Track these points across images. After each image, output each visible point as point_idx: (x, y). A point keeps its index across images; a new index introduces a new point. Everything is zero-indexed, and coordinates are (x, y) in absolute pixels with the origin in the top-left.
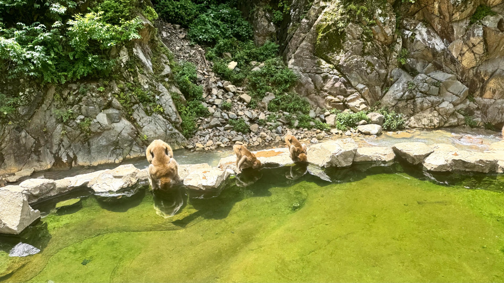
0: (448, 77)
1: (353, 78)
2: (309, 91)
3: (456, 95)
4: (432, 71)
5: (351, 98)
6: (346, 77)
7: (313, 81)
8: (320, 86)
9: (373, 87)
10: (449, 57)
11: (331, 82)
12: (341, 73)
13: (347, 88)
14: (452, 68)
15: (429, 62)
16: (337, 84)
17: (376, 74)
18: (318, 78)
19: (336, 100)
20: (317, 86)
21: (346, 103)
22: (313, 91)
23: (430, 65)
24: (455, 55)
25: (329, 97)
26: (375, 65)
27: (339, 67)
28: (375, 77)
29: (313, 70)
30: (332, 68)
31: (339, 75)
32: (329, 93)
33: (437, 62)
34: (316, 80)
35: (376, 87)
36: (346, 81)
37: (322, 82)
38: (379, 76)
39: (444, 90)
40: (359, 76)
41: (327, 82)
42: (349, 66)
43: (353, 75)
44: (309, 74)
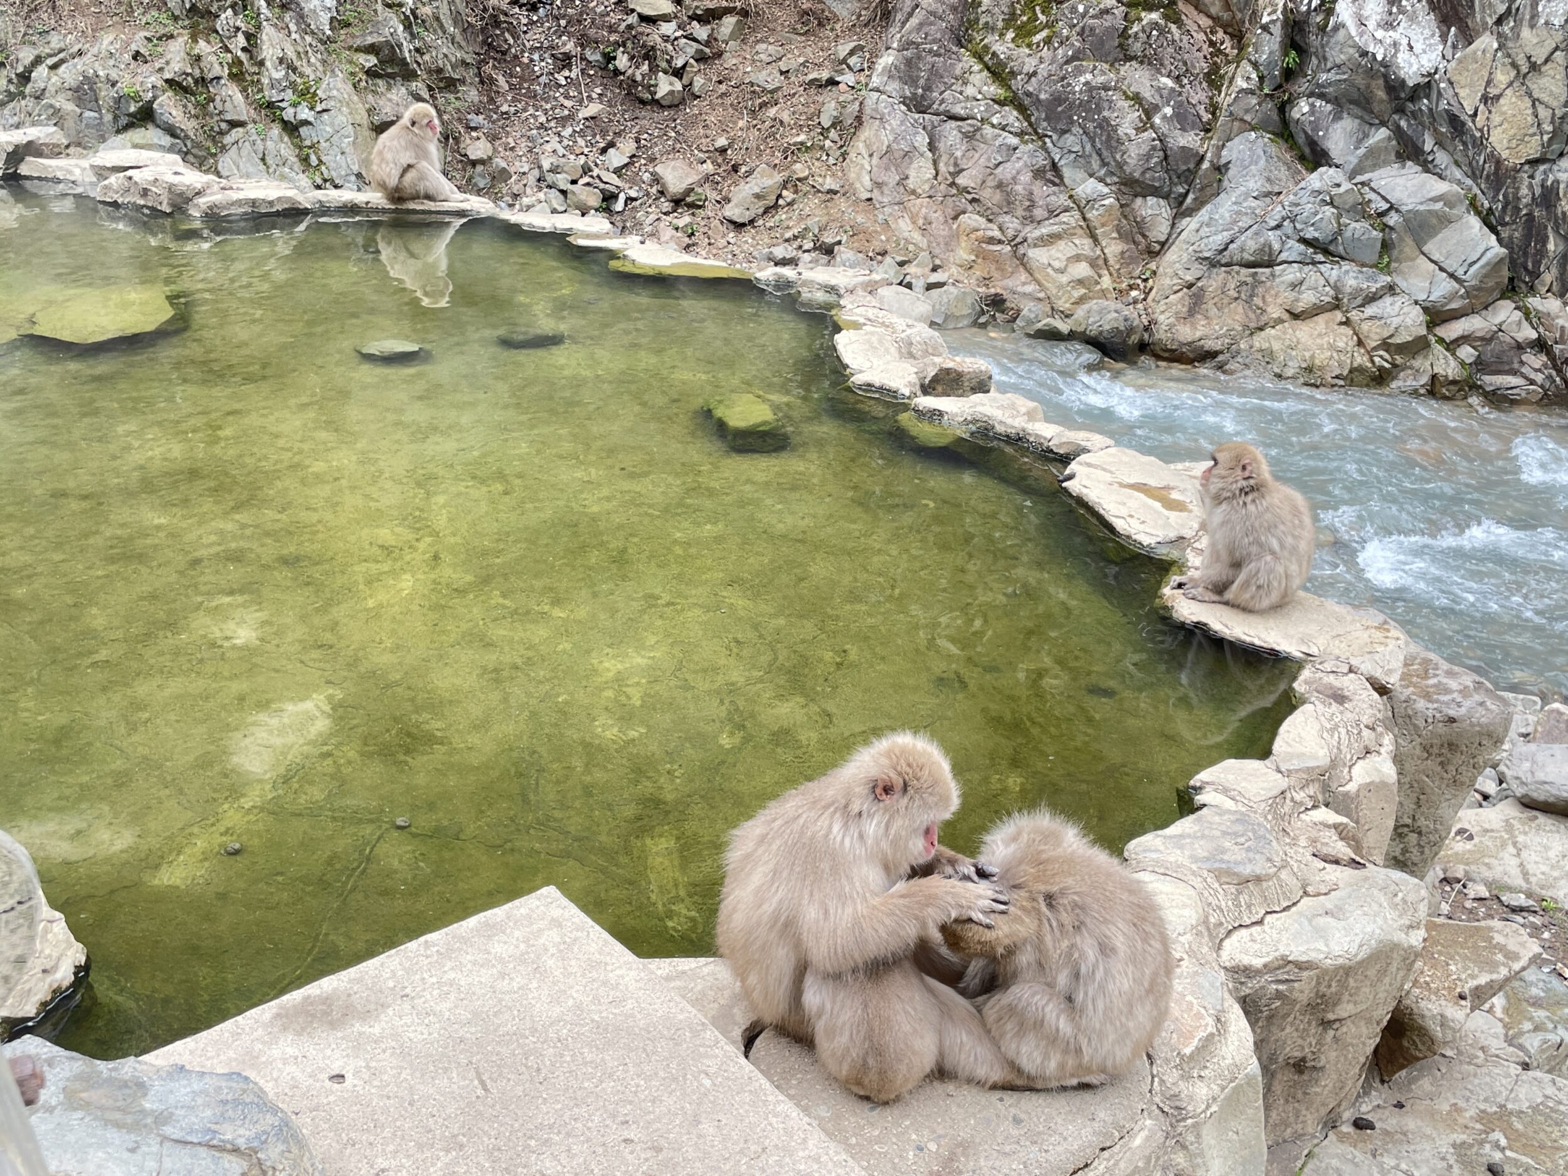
0: (1433, 194)
1: (1070, 152)
2: (911, 183)
3: (1452, 276)
4: (1386, 163)
5: (1045, 230)
6: (1044, 147)
7: (932, 147)
8: (952, 169)
9: (1139, 201)
10: (1443, 105)
11: (989, 159)
12: (1030, 124)
13: (1041, 190)
14: (1459, 157)
15: (1383, 124)
16: (1005, 172)
17: (1154, 148)
18: (951, 133)
19: (990, 233)
20: (942, 167)
21: (1022, 250)
22: (926, 187)
23: (1383, 133)
24: (1469, 99)
25: (972, 219)
26: (1156, 108)
27: (1027, 101)
28: (1148, 157)
29: (942, 101)
30: (1001, 103)
31: (1020, 134)
32: (974, 200)
33: (1403, 123)
34: (941, 146)
35: (1151, 201)
36: (1041, 161)
37: (959, 154)
38: (1166, 157)
39: (1408, 246)
40: (1088, 147)
41: (977, 155)
42: (1058, 99)
43: (1071, 141)
44: (927, 116)
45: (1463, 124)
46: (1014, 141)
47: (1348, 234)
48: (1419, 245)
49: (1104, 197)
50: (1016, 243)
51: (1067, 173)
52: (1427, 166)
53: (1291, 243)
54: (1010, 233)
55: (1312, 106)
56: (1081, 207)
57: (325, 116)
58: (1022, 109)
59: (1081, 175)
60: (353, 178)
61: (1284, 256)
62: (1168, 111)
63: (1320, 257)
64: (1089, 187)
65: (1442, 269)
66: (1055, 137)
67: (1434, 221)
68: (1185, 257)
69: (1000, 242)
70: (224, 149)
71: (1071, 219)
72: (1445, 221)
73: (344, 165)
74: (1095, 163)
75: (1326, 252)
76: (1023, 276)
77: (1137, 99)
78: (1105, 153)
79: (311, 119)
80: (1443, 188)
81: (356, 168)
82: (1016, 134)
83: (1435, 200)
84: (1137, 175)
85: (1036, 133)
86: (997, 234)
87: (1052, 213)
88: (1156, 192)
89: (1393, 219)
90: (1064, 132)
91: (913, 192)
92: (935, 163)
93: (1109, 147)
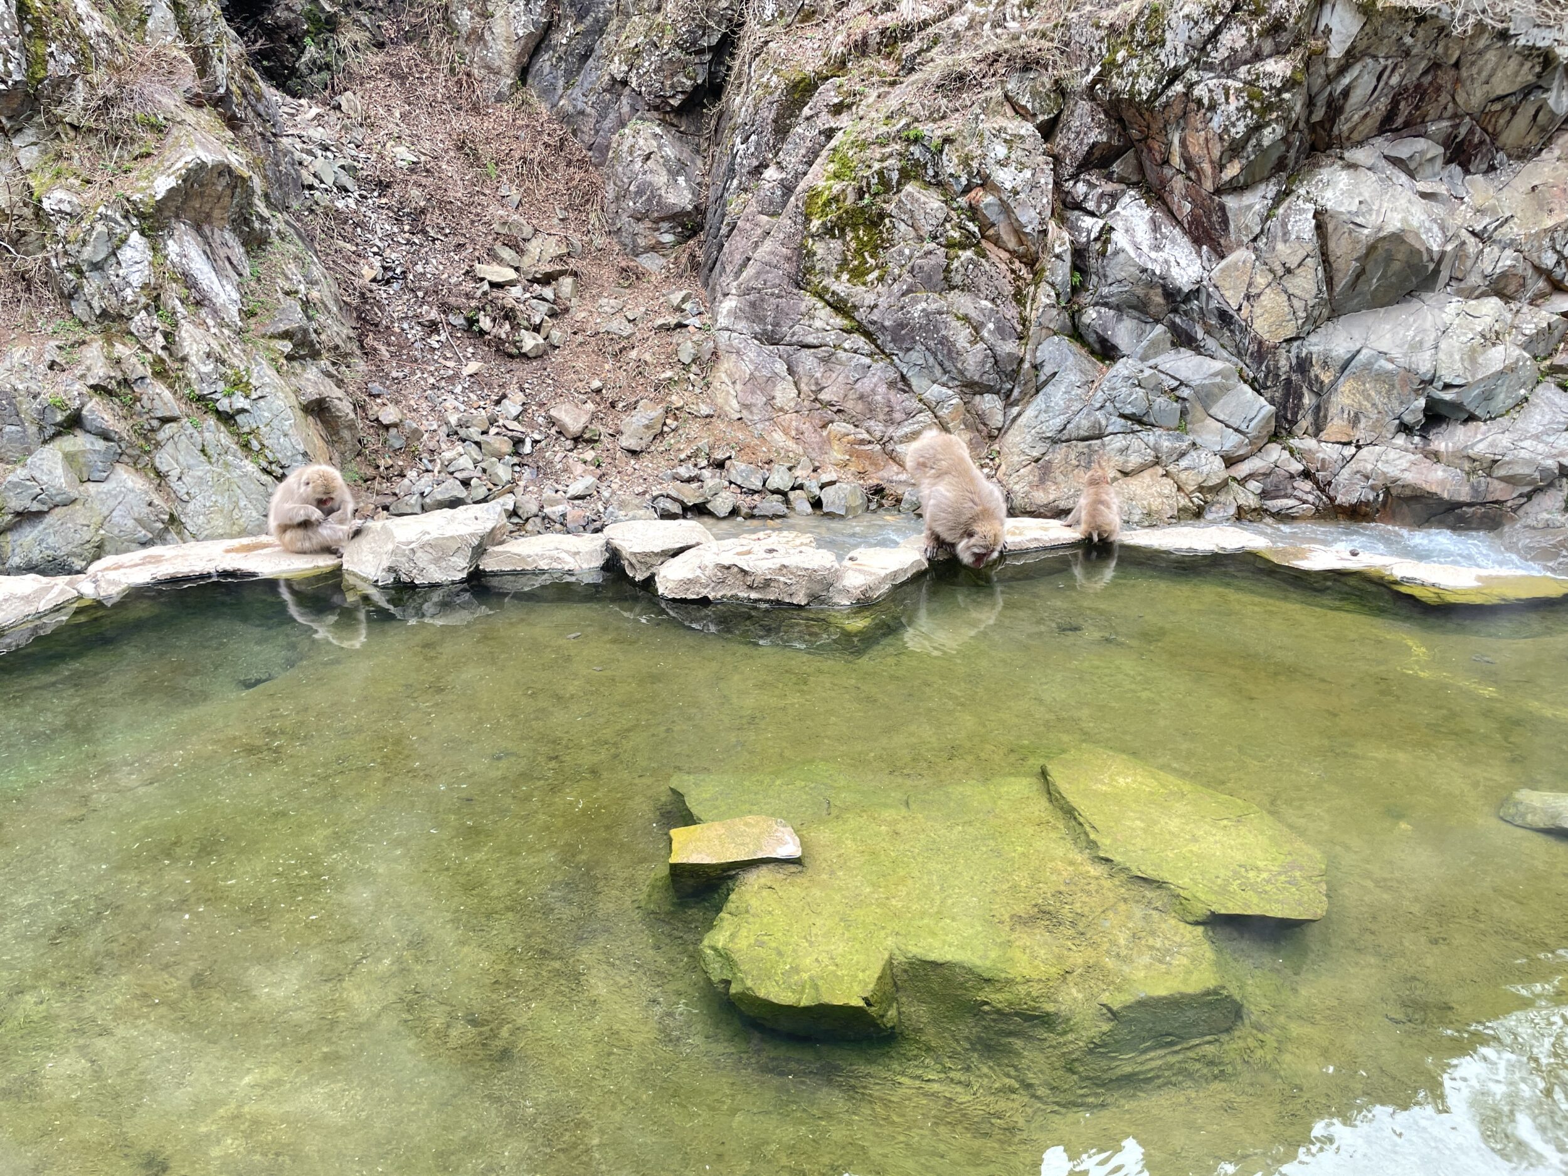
0: (1212, 371)
1: (915, 365)
2: (778, 402)
3: (1237, 430)
4: (1164, 351)
5: (907, 429)
6: (892, 362)
7: (791, 371)
8: (813, 388)
9: (978, 398)
10: (1213, 304)
11: (847, 377)
12: (877, 346)
13: (896, 398)
14: (1225, 341)
15: (1157, 321)
16: (865, 385)
17: (987, 356)
18: (807, 360)
19: (860, 437)
20: (804, 387)
21: (890, 447)
22: (792, 404)
23: (1160, 328)
24: (1233, 299)
25: (839, 427)
26: (982, 324)
27: (872, 328)
28: (983, 364)
29: (793, 334)
30: (849, 332)
31: (871, 355)
32: (839, 411)
33: (1178, 320)
34: (800, 370)
35: (988, 397)
36: (892, 375)
37: (818, 375)
38: (996, 362)
39: (1197, 411)
40: (931, 360)
41: (834, 375)
42: (901, 325)
43: (915, 356)
44: (781, 348)
45: (1232, 317)
46: (868, 361)
47: (1156, 407)
48: (1206, 409)
49: (950, 398)
50: (883, 442)
51: (914, 382)
52: (1198, 350)
53: (1114, 419)
54: (878, 435)
55: (1099, 312)
56: (931, 408)
57: (262, 402)
58: (868, 335)
59: (926, 382)
60: (300, 457)
61: (1110, 429)
62: (991, 326)
63: (1137, 427)
64: (934, 392)
65: (1227, 426)
66: (901, 355)
67: (1216, 390)
68: (1029, 438)
69: (870, 442)
70: (158, 445)
71: (926, 417)
72: (1224, 389)
73: (288, 445)
74: (938, 371)
75: (1140, 422)
76: (895, 468)
77: (966, 318)
78: (947, 363)
79: (247, 407)
80: (1218, 365)
81: (301, 448)
82: (867, 355)
83: (1215, 375)
84: (976, 378)
85: (883, 352)
86: (866, 436)
87: (909, 415)
88: (990, 390)
89: (1185, 392)
90: (909, 350)
91: (781, 409)
92: (796, 383)
93: (950, 358)
